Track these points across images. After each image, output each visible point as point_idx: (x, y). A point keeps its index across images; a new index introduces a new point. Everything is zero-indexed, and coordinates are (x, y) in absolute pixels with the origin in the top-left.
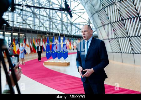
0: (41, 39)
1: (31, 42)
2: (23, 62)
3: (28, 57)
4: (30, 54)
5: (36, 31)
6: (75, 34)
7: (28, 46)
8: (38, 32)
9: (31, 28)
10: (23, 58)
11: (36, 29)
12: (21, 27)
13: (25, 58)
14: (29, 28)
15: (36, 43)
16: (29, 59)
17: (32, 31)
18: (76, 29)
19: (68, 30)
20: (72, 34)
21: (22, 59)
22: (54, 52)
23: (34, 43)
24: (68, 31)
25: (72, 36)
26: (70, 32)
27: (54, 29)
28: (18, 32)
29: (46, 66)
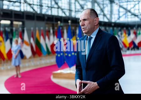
0: (51, 31)
1: (33, 37)
2: (18, 72)
3: (27, 65)
4: (30, 58)
5: (44, 15)
6: (118, 21)
7: (27, 44)
8: (46, 18)
9: (34, 10)
10: (19, 66)
11: (44, 12)
12: (17, 9)
13: (21, 66)
14: (32, 10)
15: (42, 37)
16: (29, 67)
17: (35, 15)
18: (121, 10)
19: (106, 12)
20: (113, 21)
21: (16, 66)
22: (70, 55)
23: (38, 38)
24: (104, 15)
25: (113, 25)
26: (108, 16)
27: (78, 11)
28: (11, 19)
29: (55, 80)
